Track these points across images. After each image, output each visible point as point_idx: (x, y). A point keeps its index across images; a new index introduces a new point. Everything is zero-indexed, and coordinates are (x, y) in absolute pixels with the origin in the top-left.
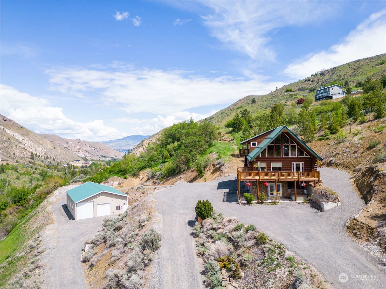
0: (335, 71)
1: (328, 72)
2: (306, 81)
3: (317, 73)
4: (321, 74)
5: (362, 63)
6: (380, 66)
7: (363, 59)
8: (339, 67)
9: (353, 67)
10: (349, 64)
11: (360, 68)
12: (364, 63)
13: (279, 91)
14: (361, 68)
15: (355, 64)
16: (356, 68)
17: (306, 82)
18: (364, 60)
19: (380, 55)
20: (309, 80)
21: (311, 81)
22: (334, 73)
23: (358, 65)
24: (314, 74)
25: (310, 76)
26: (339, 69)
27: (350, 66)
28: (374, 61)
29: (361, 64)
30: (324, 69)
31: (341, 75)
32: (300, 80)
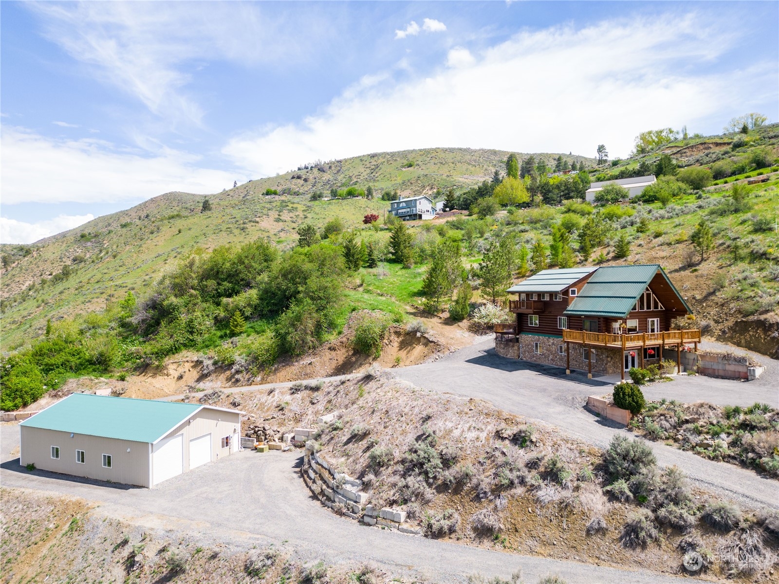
0: (341, 167)
1: (330, 167)
2: (293, 178)
3: (307, 165)
4: (319, 169)
5: (381, 160)
6: (407, 169)
7: (382, 154)
8: (346, 160)
9: (368, 166)
10: (361, 159)
11: (379, 168)
12: (384, 160)
13: (242, 191)
14: (381, 168)
15: (371, 161)
16: (373, 167)
17: (294, 180)
18: (383, 156)
19: (404, 151)
20: (299, 177)
21: (303, 179)
22: (339, 170)
23: (375, 163)
24: (303, 166)
25: (297, 169)
26: (347, 164)
27: (364, 162)
28: (398, 159)
29: (379, 161)
30: (319, 160)
31: (351, 175)
32: (278, 174)
